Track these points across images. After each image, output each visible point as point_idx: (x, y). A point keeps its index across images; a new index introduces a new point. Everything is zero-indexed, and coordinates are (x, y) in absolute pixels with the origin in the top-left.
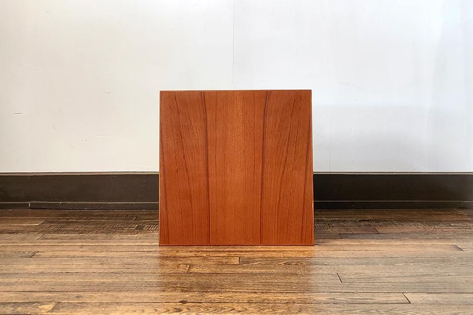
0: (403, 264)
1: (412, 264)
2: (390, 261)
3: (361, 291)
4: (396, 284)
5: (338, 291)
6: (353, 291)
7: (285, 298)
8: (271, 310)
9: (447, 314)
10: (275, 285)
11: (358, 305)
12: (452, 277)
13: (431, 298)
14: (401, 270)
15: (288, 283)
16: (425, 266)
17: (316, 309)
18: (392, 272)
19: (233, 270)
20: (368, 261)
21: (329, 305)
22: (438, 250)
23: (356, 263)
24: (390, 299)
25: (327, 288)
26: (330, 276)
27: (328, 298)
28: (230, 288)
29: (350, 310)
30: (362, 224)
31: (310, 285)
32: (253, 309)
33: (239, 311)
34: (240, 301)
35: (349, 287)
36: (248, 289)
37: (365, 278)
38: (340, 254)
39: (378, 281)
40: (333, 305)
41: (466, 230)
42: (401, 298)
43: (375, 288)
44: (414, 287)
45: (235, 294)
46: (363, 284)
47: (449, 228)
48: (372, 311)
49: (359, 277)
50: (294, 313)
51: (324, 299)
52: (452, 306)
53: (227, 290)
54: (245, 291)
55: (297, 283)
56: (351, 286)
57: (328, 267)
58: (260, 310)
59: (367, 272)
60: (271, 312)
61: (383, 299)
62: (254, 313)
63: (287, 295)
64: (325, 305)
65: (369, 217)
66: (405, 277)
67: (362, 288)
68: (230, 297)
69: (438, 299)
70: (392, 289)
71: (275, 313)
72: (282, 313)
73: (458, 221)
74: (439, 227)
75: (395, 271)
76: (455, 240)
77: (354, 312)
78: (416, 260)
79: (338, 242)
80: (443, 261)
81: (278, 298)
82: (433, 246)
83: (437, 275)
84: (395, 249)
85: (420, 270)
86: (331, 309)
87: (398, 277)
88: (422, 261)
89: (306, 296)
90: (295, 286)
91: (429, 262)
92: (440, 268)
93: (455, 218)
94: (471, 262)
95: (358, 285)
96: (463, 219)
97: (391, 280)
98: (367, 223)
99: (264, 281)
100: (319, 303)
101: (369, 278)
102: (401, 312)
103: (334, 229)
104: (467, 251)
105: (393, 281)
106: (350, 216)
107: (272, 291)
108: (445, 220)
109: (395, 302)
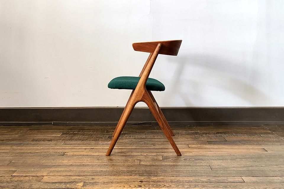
0: (239, 160)
1: (244, 160)
2: (233, 158)
3: (221, 175)
5: (211, 175)
6: (218, 175)
7: (187, 179)
8: (182, 186)
9: (262, 188)
10: (181, 172)
11: (221, 183)
12: (263, 167)
13: (254, 179)
14: (239, 163)
15: (187, 171)
16: (250, 161)
17: (202, 185)
19: (160, 163)
20: (222, 158)
21: (208, 183)
22: (256, 151)
23: (217, 159)
24: (235, 180)
25: (206, 174)
26: (206, 167)
27: (207, 179)
28: (161, 174)
29: (217, 186)
30: (218, 135)
31: (197, 171)
32: (173, 186)
33: (168, 187)
34: (167, 181)
36: (169, 174)
37: (223, 168)
38: (208, 153)
39: (229, 170)
40: (210, 183)
41: (269, 139)
42: (240, 180)
43: (227, 173)
44: (246, 173)
45: (164, 177)
46: (222, 171)
47: (260, 138)
48: (228, 187)
49: (220, 167)
50: (192, 188)
51: (205, 180)
52: (264, 184)
53: (160, 175)
54: (168, 175)
55: (191, 171)
56: (217, 172)
57: (205, 161)
58: (177, 186)
59: (223, 164)
61: (232, 180)
62: (175, 187)
63: (188, 178)
64: (206, 183)
65: (221, 131)
66: (241, 167)
67: (222, 174)
68: (162, 179)
69: (257, 180)
71: (184, 188)
72: (188, 188)
73: (265, 133)
74: (255, 137)
75: (236, 164)
76: (263, 145)
77: (220, 187)
78: (244, 157)
79: (208, 146)
80: (258, 158)
81: (185, 179)
82: (253, 149)
83: (256, 166)
84: (235, 150)
85: (248, 163)
86: (209, 186)
87: (238, 167)
88: (249, 158)
89: (197, 178)
90: (191, 172)
91: (252, 158)
92: (257, 162)
93: (263, 131)
94: (272, 158)
95: (220, 172)
96: (267, 132)
97: (235, 169)
98: (220, 134)
99: (176, 170)
100: (203, 182)
101: (225, 168)
102: (241, 187)
103: (205, 138)
104: (269, 152)
105: (236, 170)
106: (211, 130)
107: (181, 175)
108: (258, 132)
109: (237, 181)
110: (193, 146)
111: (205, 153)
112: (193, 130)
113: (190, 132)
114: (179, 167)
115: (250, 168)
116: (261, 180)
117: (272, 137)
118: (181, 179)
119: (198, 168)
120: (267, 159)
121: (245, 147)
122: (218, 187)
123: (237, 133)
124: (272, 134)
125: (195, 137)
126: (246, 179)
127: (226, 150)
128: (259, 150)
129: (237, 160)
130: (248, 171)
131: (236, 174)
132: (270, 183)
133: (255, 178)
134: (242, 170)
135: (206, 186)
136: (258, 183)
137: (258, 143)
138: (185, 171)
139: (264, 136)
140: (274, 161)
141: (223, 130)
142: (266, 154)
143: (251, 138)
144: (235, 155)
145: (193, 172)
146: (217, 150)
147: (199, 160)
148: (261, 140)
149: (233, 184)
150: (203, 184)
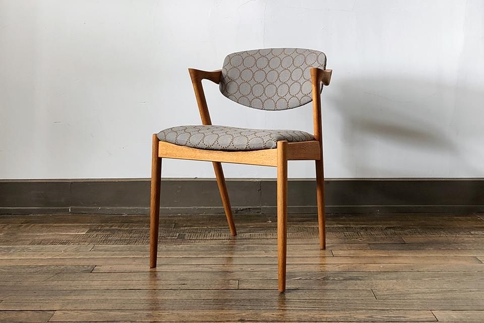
0: (428, 279)
1: (437, 279)
2: (418, 276)
3: (394, 308)
4: (424, 300)
5: (375, 309)
6: (388, 309)
7: (330, 316)
10: (318, 302)
12: (473, 293)
13: (456, 315)
14: (428, 286)
15: (329, 300)
16: (449, 281)
18: (420, 287)
20: (397, 276)
22: (460, 263)
23: (387, 278)
24: (419, 317)
25: (365, 305)
26: (365, 292)
27: (367, 315)
30: (389, 232)
31: (348, 301)
34: (291, 320)
37: (396, 294)
38: (370, 267)
39: (408, 297)
42: (430, 317)
43: (406, 305)
44: (441, 304)
45: (285, 312)
46: (396, 300)
49: (392, 293)
51: (363, 317)
54: (292, 308)
55: (338, 300)
56: (385, 303)
57: (363, 282)
59: (398, 287)
61: (414, 317)
63: (331, 313)
65: (394, 224)
66: (432, 293)
67: (395, 305)
68: (281, 315)
69: (462, 317)
70: (421, 307)
73: (478, 228)
74: (460, 236)
75: (422, 287)
76: (475, 251)
78: (437, 274)
79: (369, 253)
80: (465, 275)
81: (324, 316)
82: (455, 258)
83: (460, 291)
84: (421, 261)
85: (445, 286)
87: (426, 293)
88: (446, 275)
89: (347, 314)
90: (337, 303)
91: (452, 276)
92: (462, 283)
93: (474, 224)
95: (391, 302)
96: (481, 226)
97: (420, 296)
98: (392, 231)
99: (308, 298)
100: (359, 321)
101: (400, 294)
103: (363, 238)
105: (422, 298)
106: (376, 223)
107: (317, 309)
108: (466, 226)
109: (425, 320)
110: (341, 253)
111: (363, 266)
112: (341, 223)
113: (336, 226)
114: (314, 293)
115: (449, 295)
116: (469, 316)
118: (317, 316)
119: (350, 294)
120: (481, 278)
121: (440, 254)
123: (425, 228)
125: (345, 236)
126: (440, 315)
128: (466, 260)
129: (424, 279)
130: (445, 300)
131: (422, 305)
133: (459, 313)
134: (434, 299)
137: (465, 247)
138: (325, 301)
139: (477, 235)
141: (399, 222)
142: (479, 268)
143: (452, 237)
144: (422, 270)
145: (340, 302)
146: (387, 261)
147: (351, 279)
148: (472, 242)
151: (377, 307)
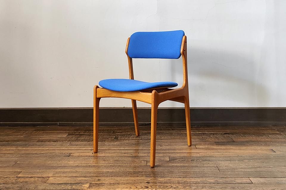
0: (247, 161)
1: (252, 161)
2: (241, 159)
3: (229, 176)
4: (245, 172)
6: (226, 177)
10: (189, 173)
11: (228, 184)
12: (271, 168)
13: (262, 180)
14: (247, 164)
15: (195, 172)
16: (258, 162)
18: (243, 165)
20: (230, 159)
22: (264, 152)
23: (225, 160)
24: (242, 181)
25: (213, 175)
26: (213, 168)
27: (214, 180)
30: (225, 136)
31: (205, 173)
32: (180, 187)
33: (175, 188)
34: (174, 182)
35: (223, 174)
37: (230, 169)
38: (216, 154)
39: (237, 171)
40: (217, 184)
41: (277, 139)
42: (248, 181)
43: (235, 174)
44: (254, 174)
45: (171, 178)
46: (230, 172)
48: (236, 188)
49: (228, 168)
50: (200, 189)
51: (212, 181)
53: (167, 176)
54: (175, 176)
55: (199, 172)
57: (212, 162)
58: (184, 187)
59: (231, 165)
60: (189, 188)
61: (240, 181)
62: (182, 189)
63: (195, 179)
64: (214, 184)
65: (228, 131)
66: (249, 168)
68: (169, 180)
69: (265, 181)
71: (191, 189)
72: (195, 189)
73: (273, 134)
74: (263, 138)
75: (244, 165)
76: (271, 146)
77: (227, 188)
78: (252, 158)
79: (215, 147)
80: (266, 159)
81: (191, 180)
82: (261, 149)
83: (265, 167)
84: (243, 151)
85: (256, 164)
86: (217, 187)
87: (246, 168)
88: (257, 159)
89: (204, 179)
90: (198, 174)
91: (260, 159)
92: (265, 163)
93: (271, 132)
94: (280, 159)
95: (227, 173)
96: (274, 133)
97: (243, 170)
98: (228, 135)
99: (183, 171)
100: (210, 183)
101: (232, 169)
102: (248, 188)
103: (212, 139)
104: (278, 153)
106: (219, 130)
107: (188, 176)
108: (266, 133)
109: (245, 183)
110: (201, 147)
111: (212, 154)
112: (200, 131)
113: (197, 132)
114: (186, 168)
115: (258, 169)
116: (269, 181)
117: (281, 138)
118: (188, 180)
119: (206, 169)
120: (275, 160)
121: (253, 147)
122: (225, 188)
123: (245, 134)
124: (281, 135)
125: (202, 138)
126: (254, 180)
127: (234, 151)
128: (267, 151)
129: (244, 161)
130: (256, 172)
131: (244, 175)
132: (279, 184)
133: (264, 179)
134: (250, 171)
135: (214, 188)
136: (267, 184)
137: (266, 144)
138: (192, 172)
139: (272, 137)
140: (282, 162)
141: (231, 130)
142: (274, 155)
143: (259, 139)
144: (243, 156)
145: (201, 173)
146: (225, 151)
147: (206, 161)
148: (269, 141)
149: (241, 185)
150: (210, 185)
151: (220, 175)
